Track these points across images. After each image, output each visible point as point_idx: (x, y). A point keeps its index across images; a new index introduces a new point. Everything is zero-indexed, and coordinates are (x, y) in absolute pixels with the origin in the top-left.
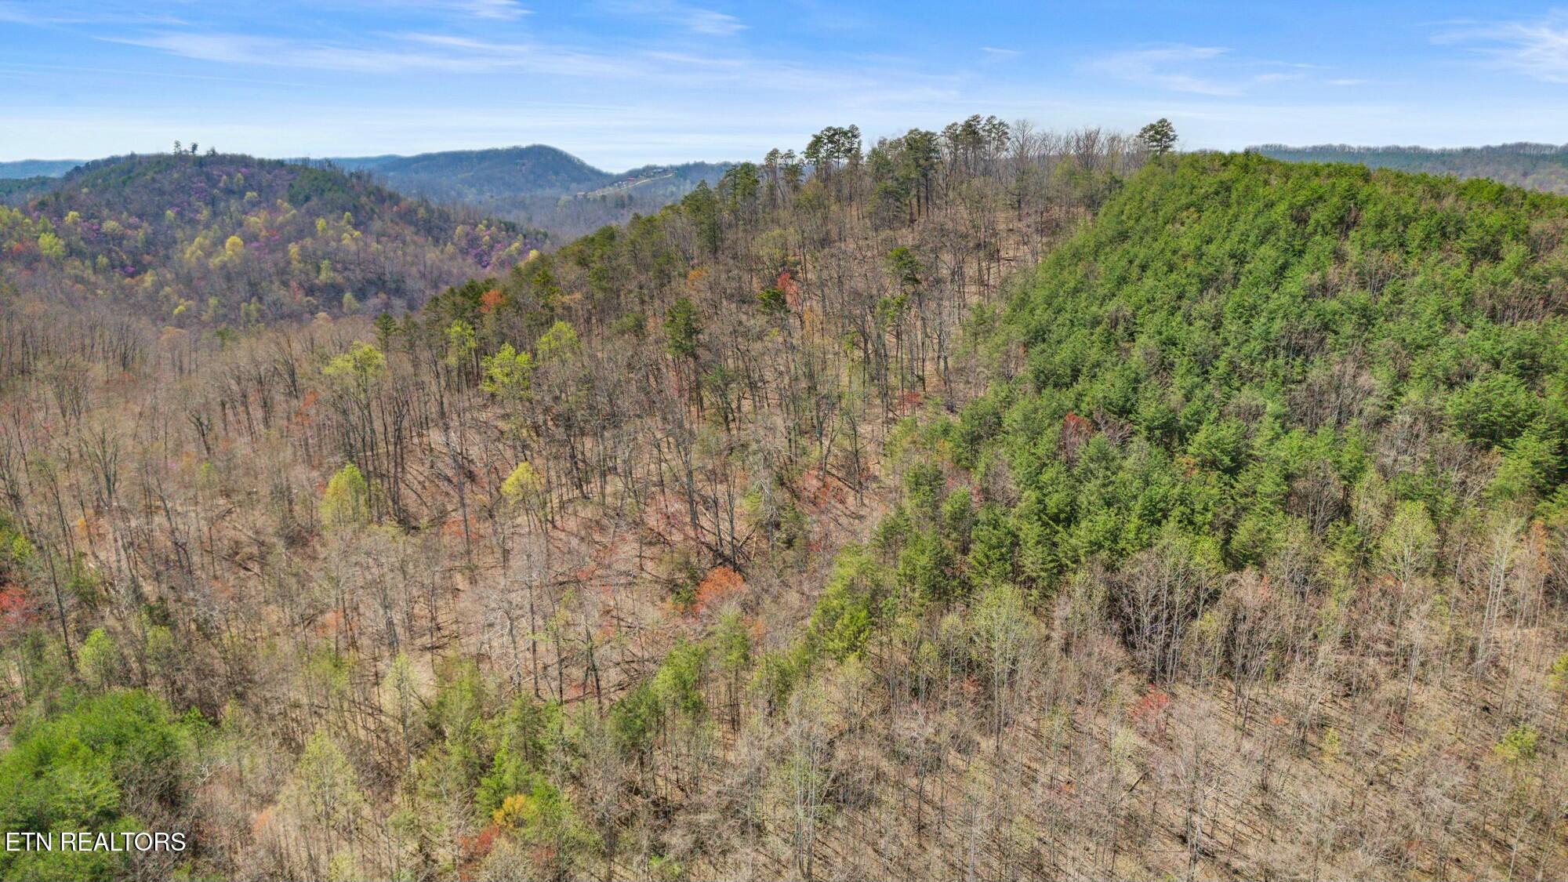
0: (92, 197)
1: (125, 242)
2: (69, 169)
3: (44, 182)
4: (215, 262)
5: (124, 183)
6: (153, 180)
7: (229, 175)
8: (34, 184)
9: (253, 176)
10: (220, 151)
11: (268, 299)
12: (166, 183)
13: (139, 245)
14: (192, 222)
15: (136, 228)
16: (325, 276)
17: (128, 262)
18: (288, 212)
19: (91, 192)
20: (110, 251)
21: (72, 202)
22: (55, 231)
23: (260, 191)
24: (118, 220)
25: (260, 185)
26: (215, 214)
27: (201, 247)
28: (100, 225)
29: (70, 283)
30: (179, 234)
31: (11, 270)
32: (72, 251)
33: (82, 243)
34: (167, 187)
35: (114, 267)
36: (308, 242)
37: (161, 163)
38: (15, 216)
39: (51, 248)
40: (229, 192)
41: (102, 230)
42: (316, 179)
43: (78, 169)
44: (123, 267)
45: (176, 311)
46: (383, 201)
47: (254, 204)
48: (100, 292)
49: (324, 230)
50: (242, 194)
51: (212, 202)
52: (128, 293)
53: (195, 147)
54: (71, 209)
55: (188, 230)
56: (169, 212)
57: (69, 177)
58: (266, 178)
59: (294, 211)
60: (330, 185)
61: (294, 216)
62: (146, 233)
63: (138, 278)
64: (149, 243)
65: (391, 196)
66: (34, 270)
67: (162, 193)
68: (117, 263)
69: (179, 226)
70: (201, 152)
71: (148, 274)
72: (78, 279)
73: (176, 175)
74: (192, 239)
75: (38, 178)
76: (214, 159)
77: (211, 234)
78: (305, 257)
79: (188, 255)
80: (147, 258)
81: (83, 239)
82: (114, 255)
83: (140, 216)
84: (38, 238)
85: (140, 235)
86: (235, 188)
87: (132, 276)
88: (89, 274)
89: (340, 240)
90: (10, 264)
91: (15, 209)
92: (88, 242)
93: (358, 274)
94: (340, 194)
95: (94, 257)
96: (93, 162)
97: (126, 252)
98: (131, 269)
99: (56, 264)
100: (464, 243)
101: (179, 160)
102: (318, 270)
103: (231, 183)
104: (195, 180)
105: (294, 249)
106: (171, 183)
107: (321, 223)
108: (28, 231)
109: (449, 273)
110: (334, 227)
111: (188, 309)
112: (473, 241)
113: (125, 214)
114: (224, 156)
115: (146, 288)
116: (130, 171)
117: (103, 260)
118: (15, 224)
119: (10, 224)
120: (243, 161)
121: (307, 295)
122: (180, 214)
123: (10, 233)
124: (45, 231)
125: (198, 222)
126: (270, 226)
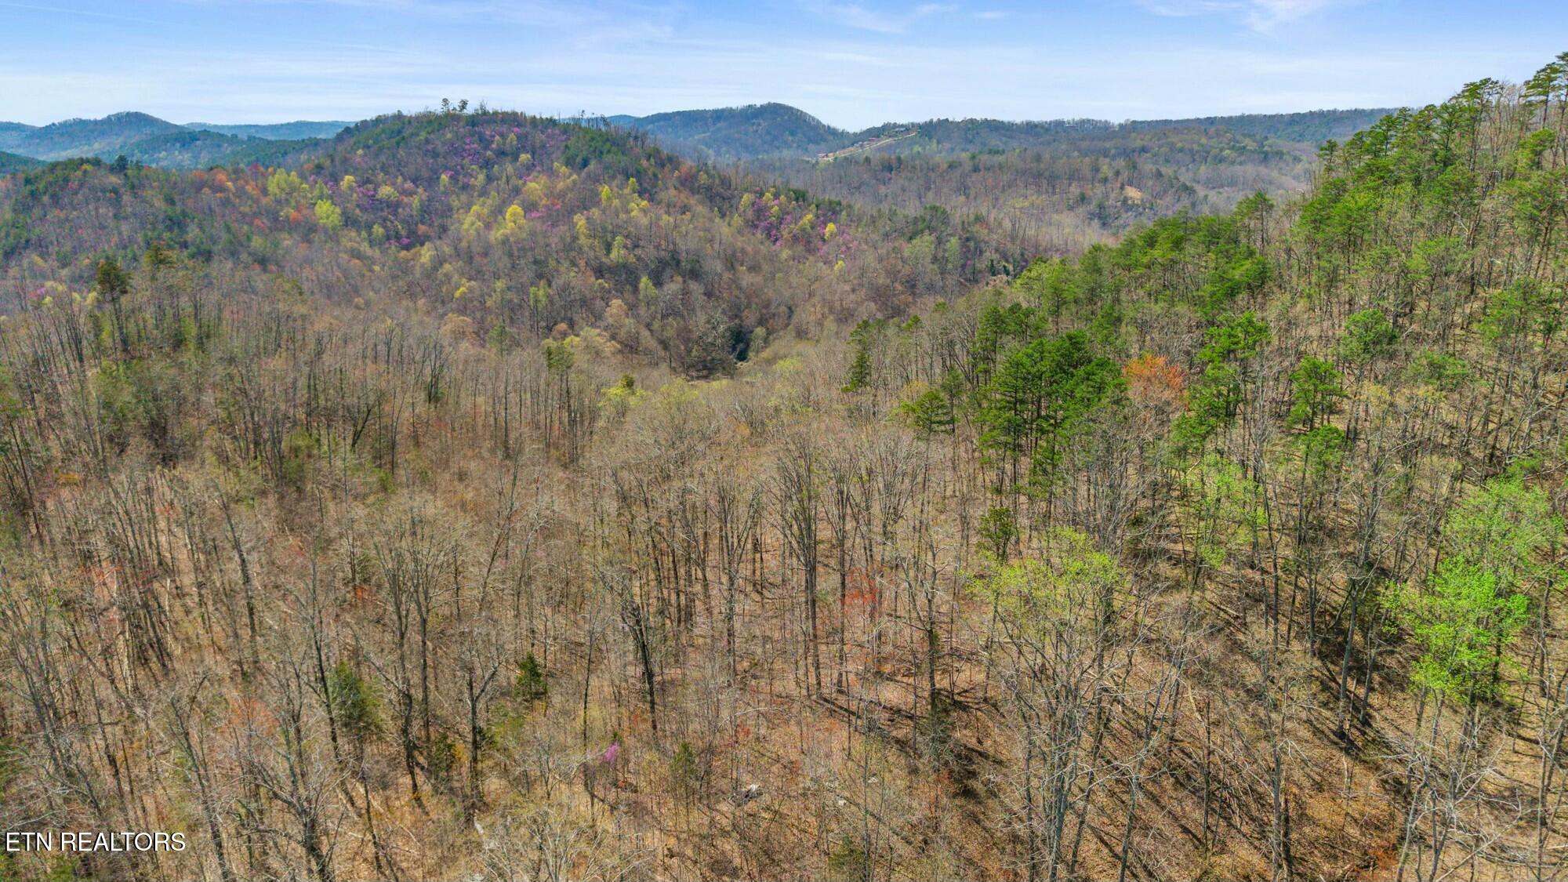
0: (366, 159)
1: (400, 210)
2: (340, 130)
3: (316, 143)
4: (496, 235)
5: (398, 144)
6: (427, 141)
7: (502, 135)
8: (307, 145)
9: (526, 136)
10: (490, 109)
11: (558, 282)
12: (439, 144)
13: (415, 213)
14: (465, 187)
15: (411, 194)
16: (617, 254)
17: (403, 233)
18: (567, 178)
19: (365, 155)
20: (385, 220)
21: (347, 166)
22: (331, 197)
23: (533, 154)
24: (393, 184)
25: (533, 147)
26: (490, 179)
27: (479, 216)
28: (375, 190)
29: (345, 257)
30: (455, 203)
31: (287, 242)
32: (349, 221)
33: (358, 211)
34: (441, 149)
35: (388, 238)
36: (595, 212)
37: (430, 122)
38: (293, 182)
39: (328, 218)
40: (501, 153)
41: (378, 197)
42: (593, 139)
43: (348, 130)
44: (398, 237)
45: (457, 294)
46: (663, 165)
47: (529, 168)
48: (377, 268)
49: (609, 198)
50: (516, 158)
51: (487, 164)
52: (405, 269)
53: (464, 104)
54: (347, 173)
55: (464, 198)
56: (443, 176)
57: (340, 138)
58: (539, 137)
59: (575, 176)
60: (608, 145)
61: (574, 182)
62: (421, 200)
63: (413, 251)
64: (426, 210)
65: (670, 159)
66: (309, 242)
67: (435, 155)
68: (392, 233)
69: (453, 192)
70: (470, 110)
71: (425, 247)
72: (356, 254)
73: (449, 136)
74: (468, 207)
75: (310, 139)
76: (483, 119)
77: (489, 202)
78: (594, 231)
79: (465, 226)
80: (422, 228)
81: (358, 206)
82: (389, 224)
83: (414, 181)
84: (315, 204)
85: (416, 202)
86: (508, 149)
87: (407, 248)
88: (365, 247)
89: (628, 212)
90: (287, 236)
91: (293, 173)
92: (363, 209)
93: (649, 253)
94: (620, 156)
95: (369, 227)
96: (362, 122)
97: (403, 221)
98: (406, 241)
99: (332, 236)
100: (750, 214)
101: (448, 120)
102: (609, 248)
103: (504, 144)
104: (468, 141)
105: (580, 220)
106: (444, 144)
107: (605, 191)
108: (305, 197)
109: (743, 251)
110: (620, 196)
111: (471, 290)
112: (760, 212)
113: (400, 180)
114: (496, 113)
115: (422, 265)
116: (400, 132)
117: (378, 230)
118: (293, 189)
119: (287, 190)
120: (513, 119)
121: (597, 279)
122: (454, 178)
123: (287, 200)
124: (321, 198)
125: (473, 187)
126: (550, 193)
